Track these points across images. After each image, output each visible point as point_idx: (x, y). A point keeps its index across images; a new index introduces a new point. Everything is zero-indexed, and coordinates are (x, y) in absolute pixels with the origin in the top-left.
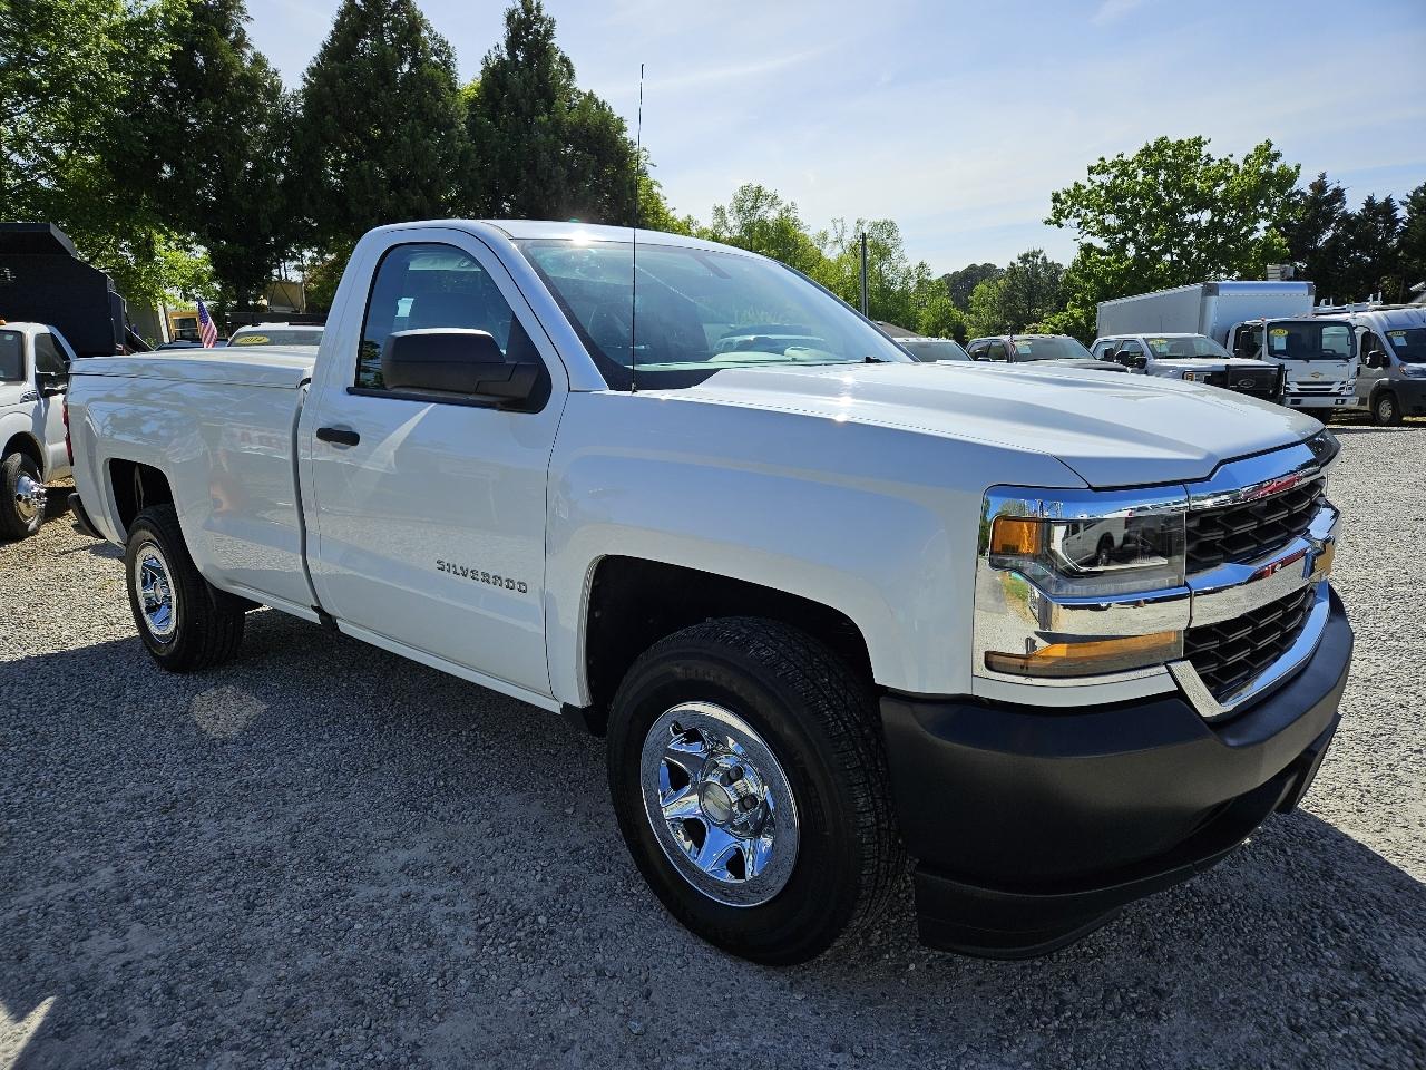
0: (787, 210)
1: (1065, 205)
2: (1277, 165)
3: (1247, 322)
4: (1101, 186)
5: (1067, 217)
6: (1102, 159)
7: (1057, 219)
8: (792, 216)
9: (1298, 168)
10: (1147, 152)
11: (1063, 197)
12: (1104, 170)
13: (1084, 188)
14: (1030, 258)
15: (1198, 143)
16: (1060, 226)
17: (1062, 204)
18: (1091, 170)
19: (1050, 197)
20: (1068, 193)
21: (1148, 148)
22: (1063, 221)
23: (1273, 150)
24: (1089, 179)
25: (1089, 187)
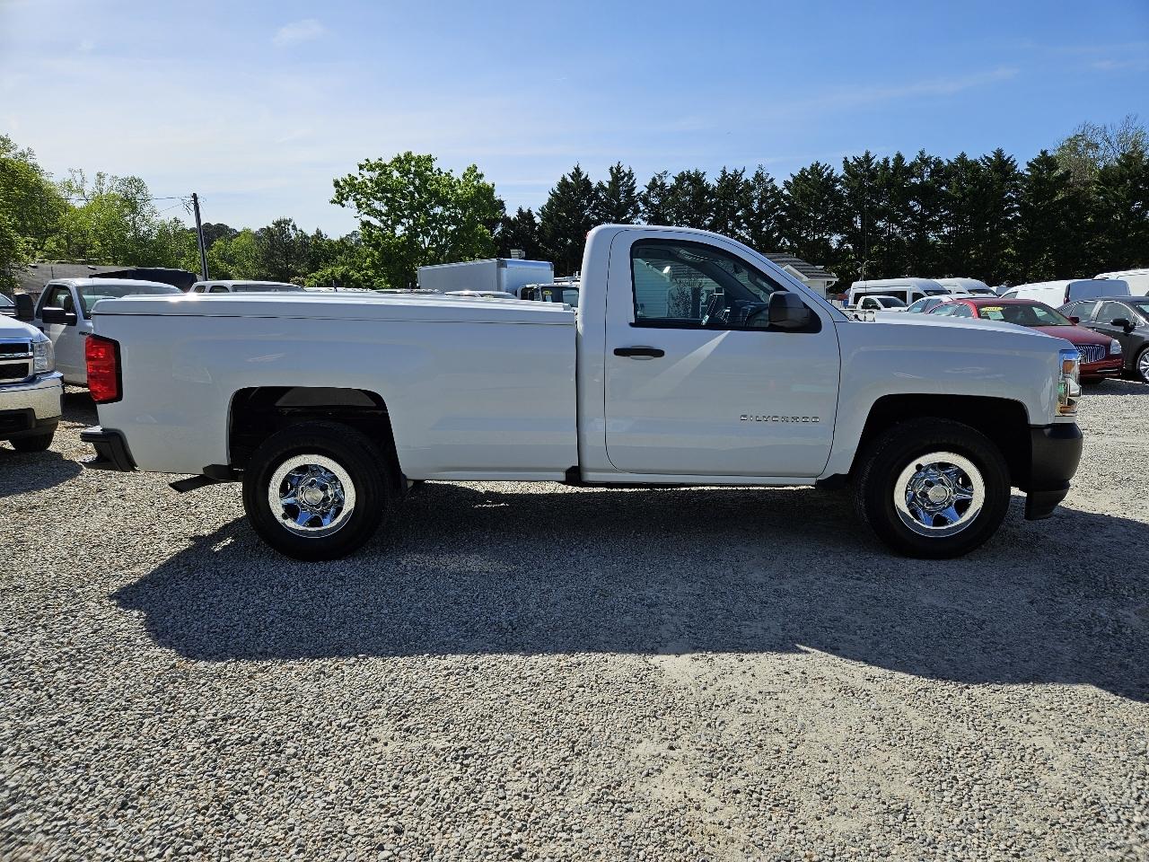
0: (23, 155)
1: (346, 190)
2: (481, 181)
3: (528, 286)
4: (371, 180)
5: (347, 200)
6: (367, 160)
7: (340, 200)
8: (31, 161)
9: (494, 185)
10: (398, 160)
11: (342, 184)
12: (372, 169)
13: (357, 179)
14: (283, 225)
15: (429, 159)
16: (343, 206)
17: (342, 189)
18: (361, 167)
19: (333, 183)
20: (345, 181)
21: (399, 158)
22: (344, 202)
23: (479, 172)
24: (360, 174)
25: (360, 179)
